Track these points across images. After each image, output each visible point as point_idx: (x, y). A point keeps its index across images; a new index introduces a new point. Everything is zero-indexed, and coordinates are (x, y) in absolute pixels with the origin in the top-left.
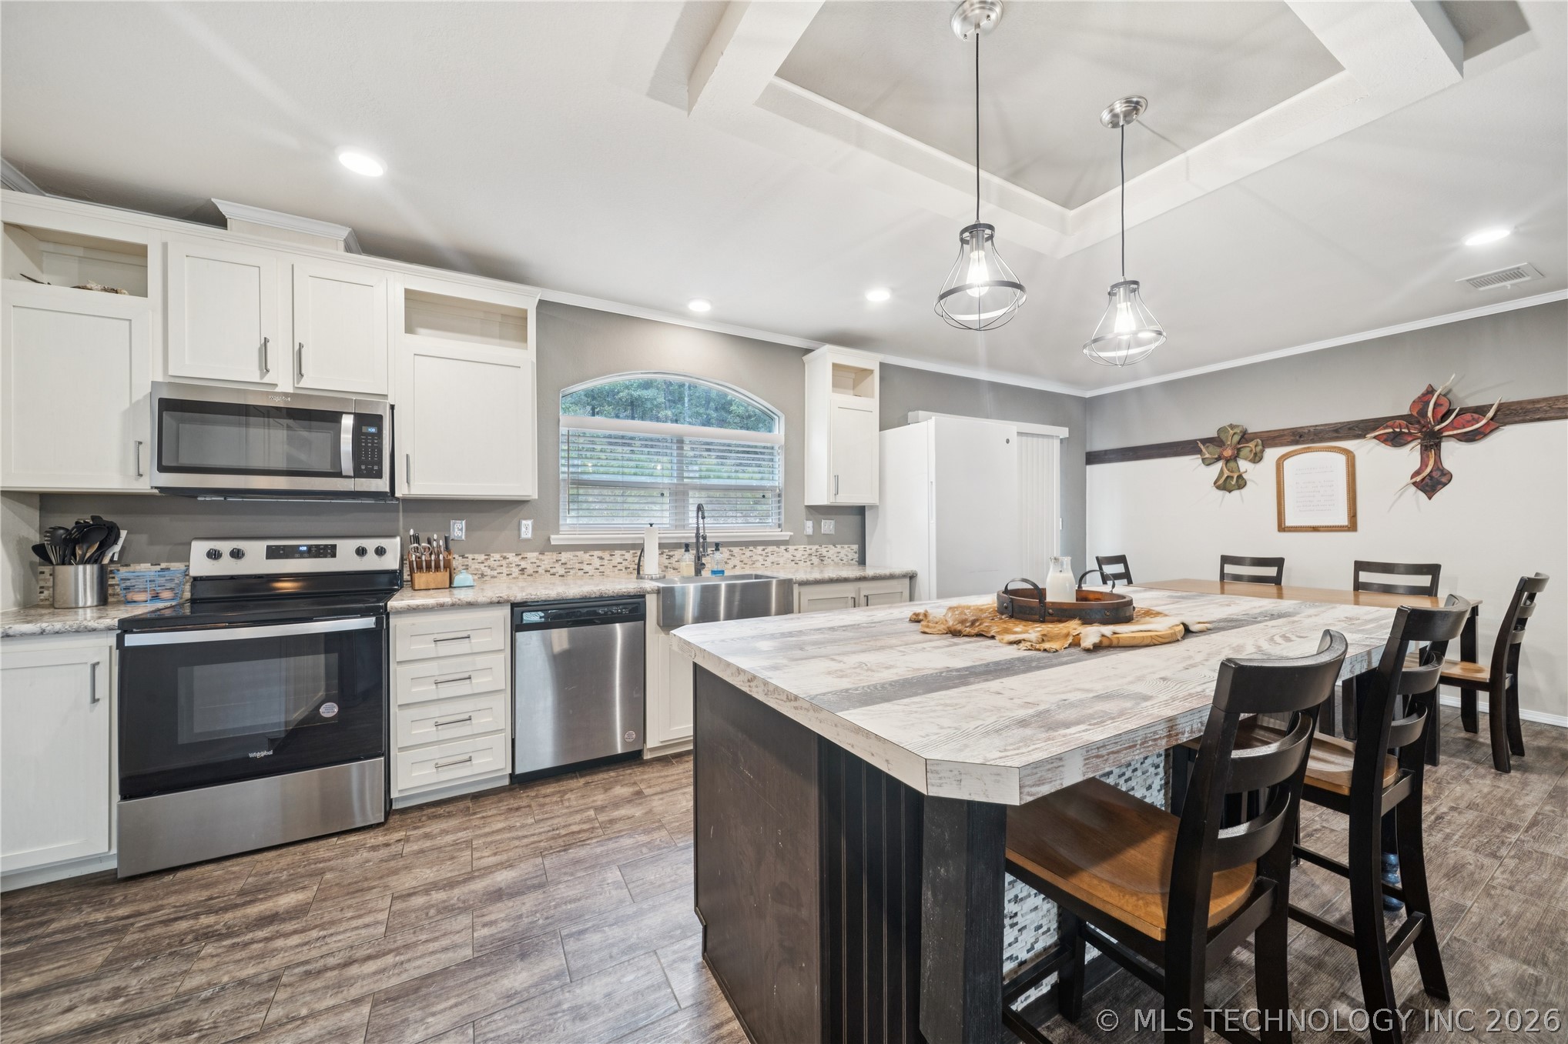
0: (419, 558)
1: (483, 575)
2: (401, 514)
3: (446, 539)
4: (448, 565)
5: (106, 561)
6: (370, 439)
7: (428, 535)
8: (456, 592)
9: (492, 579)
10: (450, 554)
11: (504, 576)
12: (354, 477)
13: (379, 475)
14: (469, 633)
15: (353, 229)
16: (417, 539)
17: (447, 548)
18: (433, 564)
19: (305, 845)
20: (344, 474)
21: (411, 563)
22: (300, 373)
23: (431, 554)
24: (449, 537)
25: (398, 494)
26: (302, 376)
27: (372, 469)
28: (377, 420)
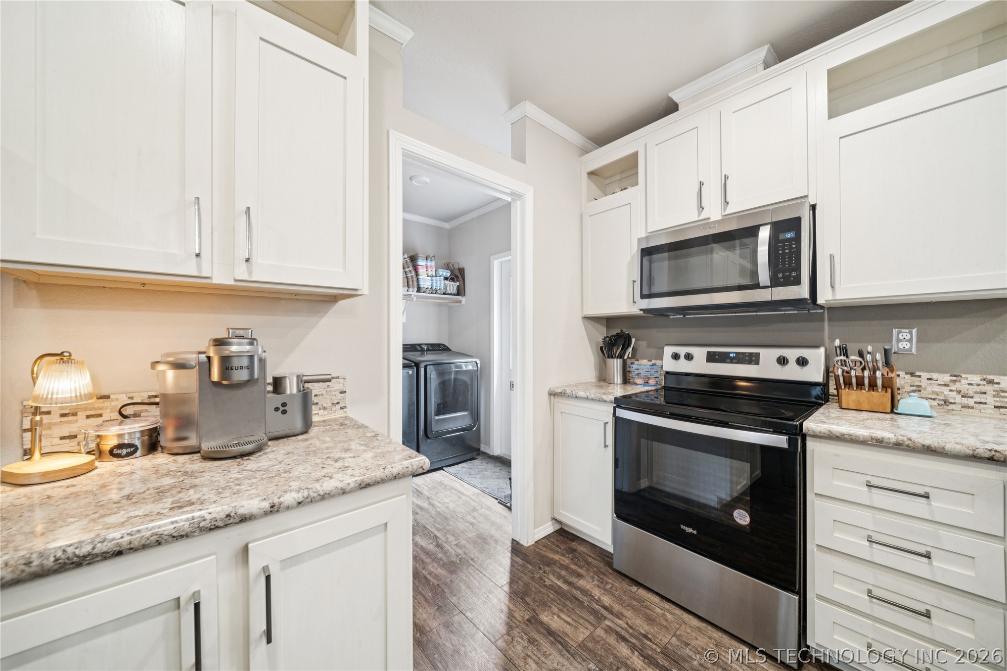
0: (847, 372)
1: (946, 402)
2: (826, 323)
3: (886, 353)
4: (888, 385)
5: (626, 357)
6: (787, 245)
7: (860, 346)
8: (901, 421)
9: (965, 410)
10: (892, 371)
11: (989, 410)
12: (771, 287)
13: (797, 281)
14: (927, 490)
15: (771, 45)
16: (844, 351)
17: (887, 363)
18: (866, 381)
19: (720, 634)
20: (761, 285)
21: (837, 378)
22: (726, 202)
23: (864, 369)
24: (891, 349)
25: (820, 301)
26: (728, 203)
27: (790, 276)
28: (795, 224)
